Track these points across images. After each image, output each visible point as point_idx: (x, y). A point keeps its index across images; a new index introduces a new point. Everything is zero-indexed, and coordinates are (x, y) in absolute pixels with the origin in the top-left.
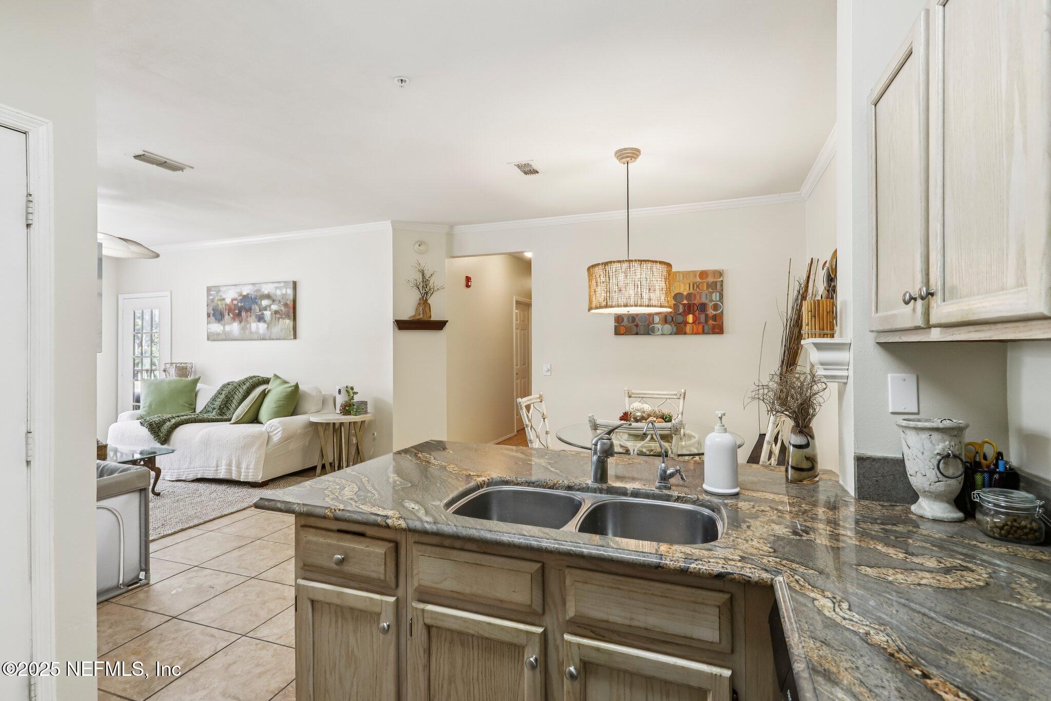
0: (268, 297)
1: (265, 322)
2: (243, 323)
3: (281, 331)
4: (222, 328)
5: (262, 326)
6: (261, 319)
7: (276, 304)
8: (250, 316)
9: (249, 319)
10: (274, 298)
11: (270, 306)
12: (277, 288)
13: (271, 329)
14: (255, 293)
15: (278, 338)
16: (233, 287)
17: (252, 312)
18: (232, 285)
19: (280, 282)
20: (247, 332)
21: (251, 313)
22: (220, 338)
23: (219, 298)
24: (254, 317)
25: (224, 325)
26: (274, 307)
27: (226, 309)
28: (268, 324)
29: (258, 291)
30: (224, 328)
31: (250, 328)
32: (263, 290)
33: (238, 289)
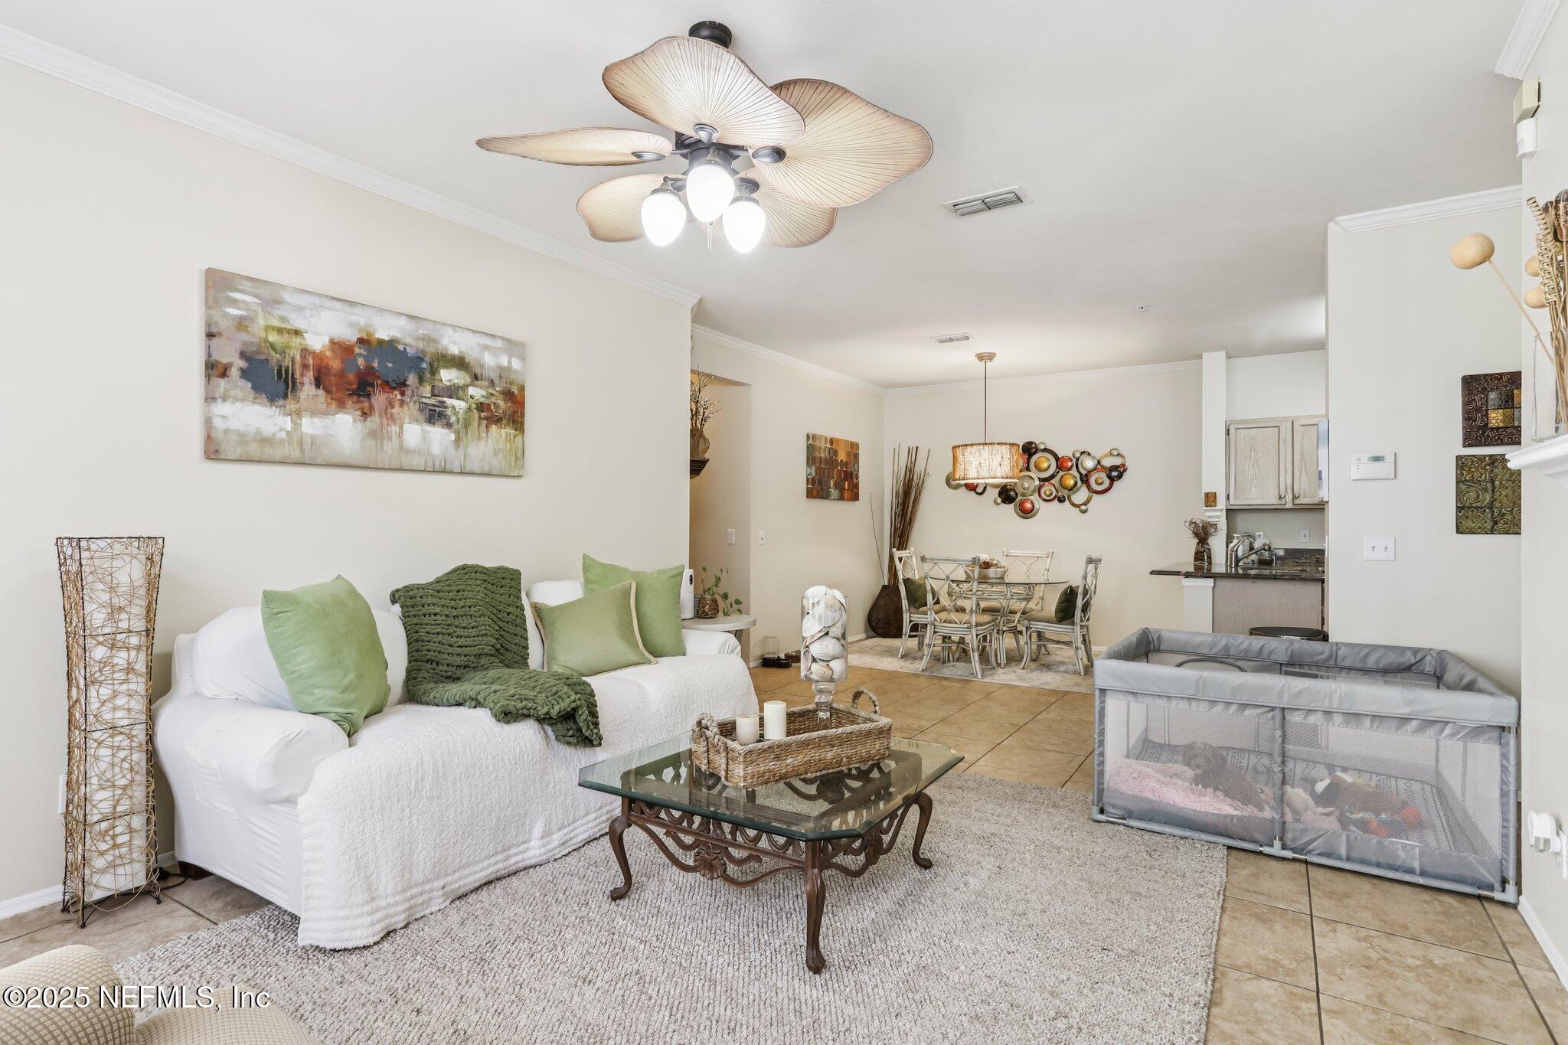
0: (459, 363)
1: (449, 425)
2: (374, 421)
3: (495, 454)
4: (287, 423)
5: (439, 437)
6: (435, 415)
7: (481, 387)
8: (402, 403)
9: (396, 410)
10: (478, 371)
11: (465, 387)
12: (486, 348)
13: (467, 447)
14: (420, 345)
15: (486, 470)
16: (338, 305)
17: (408, 393)
18: (334, 299)
19: (493, 336)
20: (390, 447)
21: (403, 394)
22: (279, 453)
23: (276, 323)
24: (413, 408)
25: (299, 413)
26: (476, 392)
27: (305, 366)
28: (457, 433)
29: (428, 339)
30: (296, 425)
31: (400, 435)
32: (445, 342)
33: (361, 317)
